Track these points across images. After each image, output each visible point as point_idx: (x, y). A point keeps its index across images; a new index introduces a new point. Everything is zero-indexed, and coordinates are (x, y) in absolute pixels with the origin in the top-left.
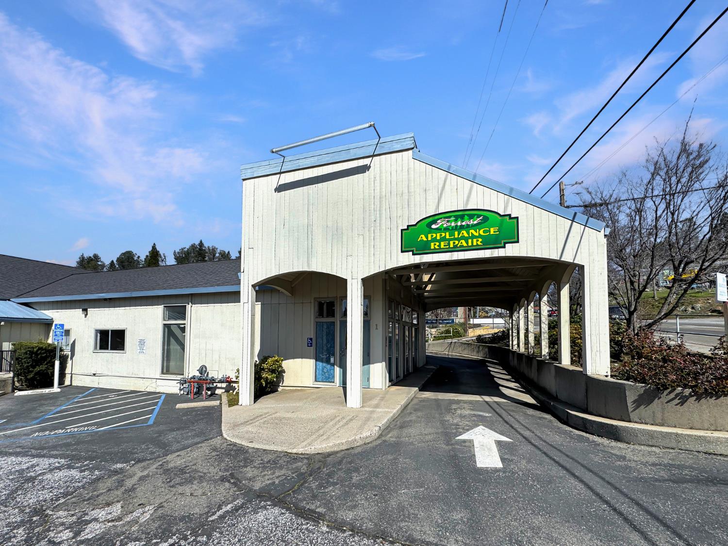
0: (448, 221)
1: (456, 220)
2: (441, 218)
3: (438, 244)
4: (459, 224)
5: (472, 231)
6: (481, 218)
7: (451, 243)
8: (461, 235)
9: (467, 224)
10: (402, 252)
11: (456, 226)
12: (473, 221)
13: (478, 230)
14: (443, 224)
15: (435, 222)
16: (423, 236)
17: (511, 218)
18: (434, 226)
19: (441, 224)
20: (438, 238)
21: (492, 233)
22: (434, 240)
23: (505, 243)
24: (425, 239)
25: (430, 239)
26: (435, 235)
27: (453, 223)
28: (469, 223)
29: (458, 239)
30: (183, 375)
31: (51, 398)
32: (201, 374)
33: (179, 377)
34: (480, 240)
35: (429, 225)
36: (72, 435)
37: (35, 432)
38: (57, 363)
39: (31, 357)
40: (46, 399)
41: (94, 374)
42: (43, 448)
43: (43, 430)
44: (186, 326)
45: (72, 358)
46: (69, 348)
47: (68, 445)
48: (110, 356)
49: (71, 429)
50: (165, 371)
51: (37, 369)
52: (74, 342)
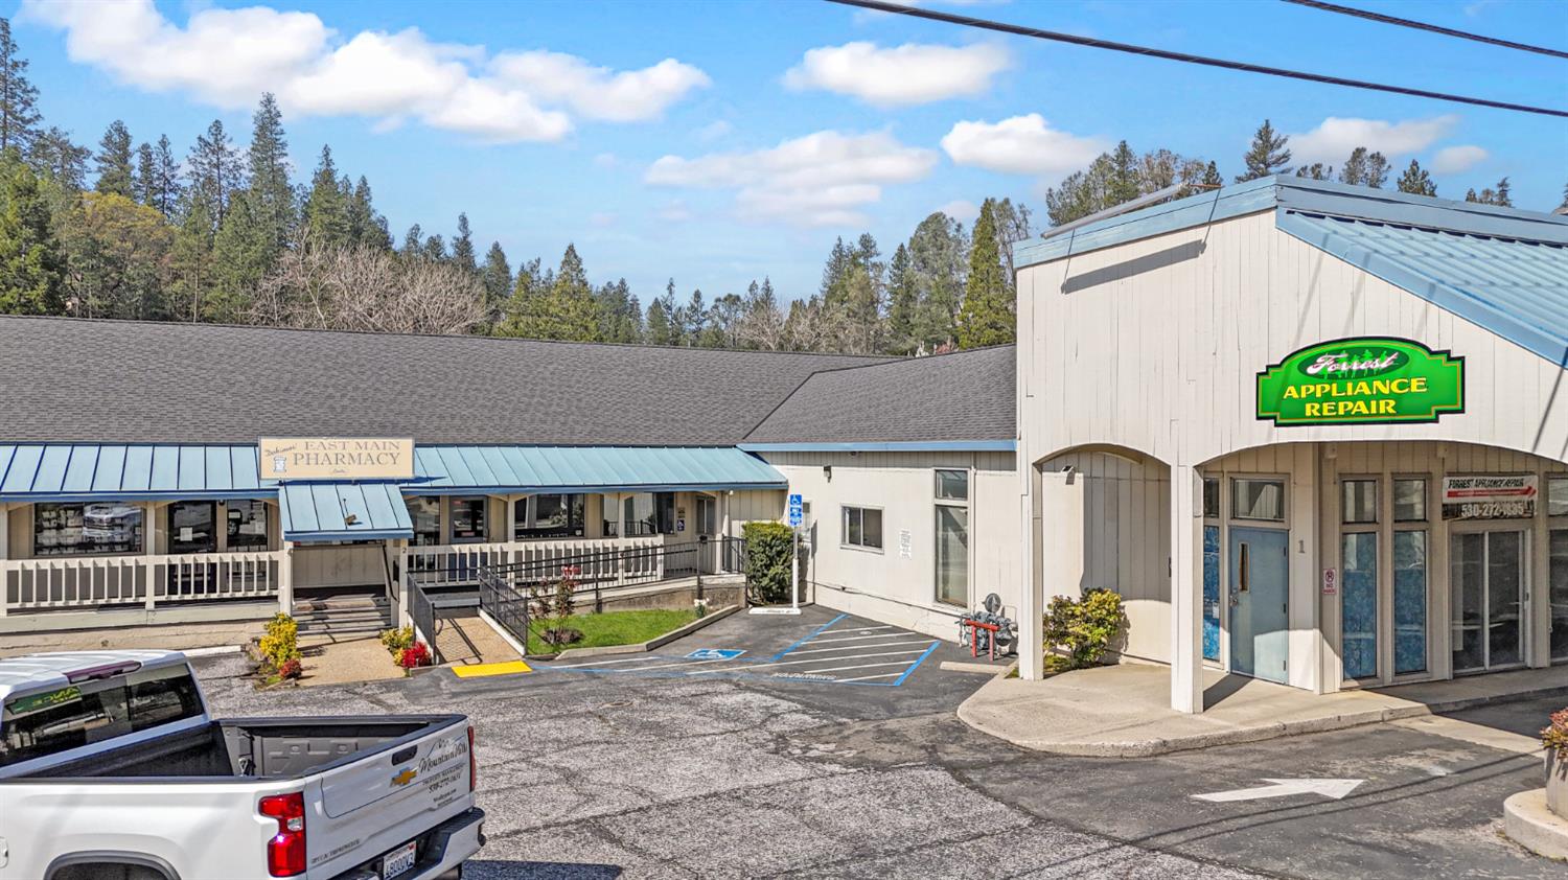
0: (1336, 361)
1: (1350, 359)
2: (1324, 354)
3: (1317, 406)
4: (1355, 368)
5: (1378, 384)
6: (1393, 357)
7: (1341, 405)
8: (1358, 390)
9: (1369, 369)
10: (1259, 418)
11: (1350, 371)
12: (1380, 362)
13: (1388, 382)
14: (1326, 367)
15: (1312, 361)
16: (1292, 388)
17: (1450, 359)
18: (1311, 370)
19: (1323, 365)
20: (1319, 395)
21: (1414, 389)
22: (1312, 398)
23: (1439, 412)
24: (1296, 396)
25: (1303, 395)
26: (1312, 388)
27: (1344, 364)
28: (1372, 366)
29: (1354, 399)
30: (966, 607)
31: (790, 625)
32: (990, 610)
33: (961, 611)
34: (1392, 403)
35: (1303, 368)
36: (810, 682)
37: (775, 671)
38: (795, 563)
39: (764, 552)
40: (784, 626)
41: (844, 589)
42: (783, 691)
43: (782, 670)
44: (968, 510)
45: (813, 555)
46: (809, 534)
47: (804, 692)
48: (862, 555)
49: (810, 675)
50: (940, 596)
51: (772, 572)
52: (815, 524)
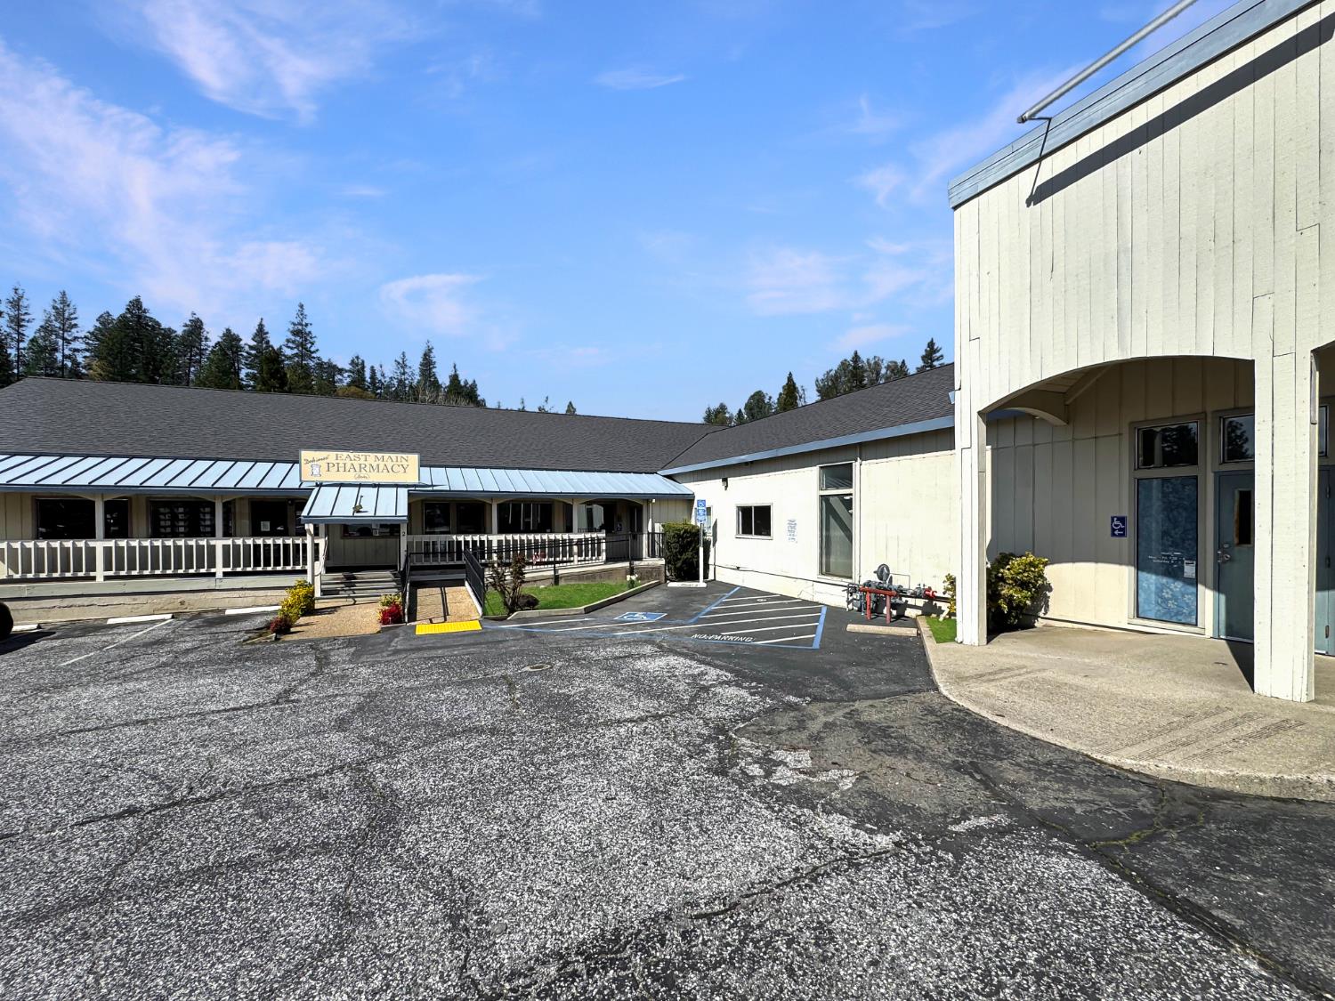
30: (851, 578)
31: (700, 594)
32: (881, 579)
33: (846, 582)
36: (729, 645)
37: (694, 633)
38: (701, 550)
39: (678, 542)
40: (695, 595)
41: (738, 568)
42: (707, 655)
43: (700, 631)
44: (853, 497)
45: (714, 545)
46: (711, 531)
47: (728, 656)
48: (755, 542)
49: (727, 636)
50: (824, 570)
51: (684, 557)
52: (716, 522)
